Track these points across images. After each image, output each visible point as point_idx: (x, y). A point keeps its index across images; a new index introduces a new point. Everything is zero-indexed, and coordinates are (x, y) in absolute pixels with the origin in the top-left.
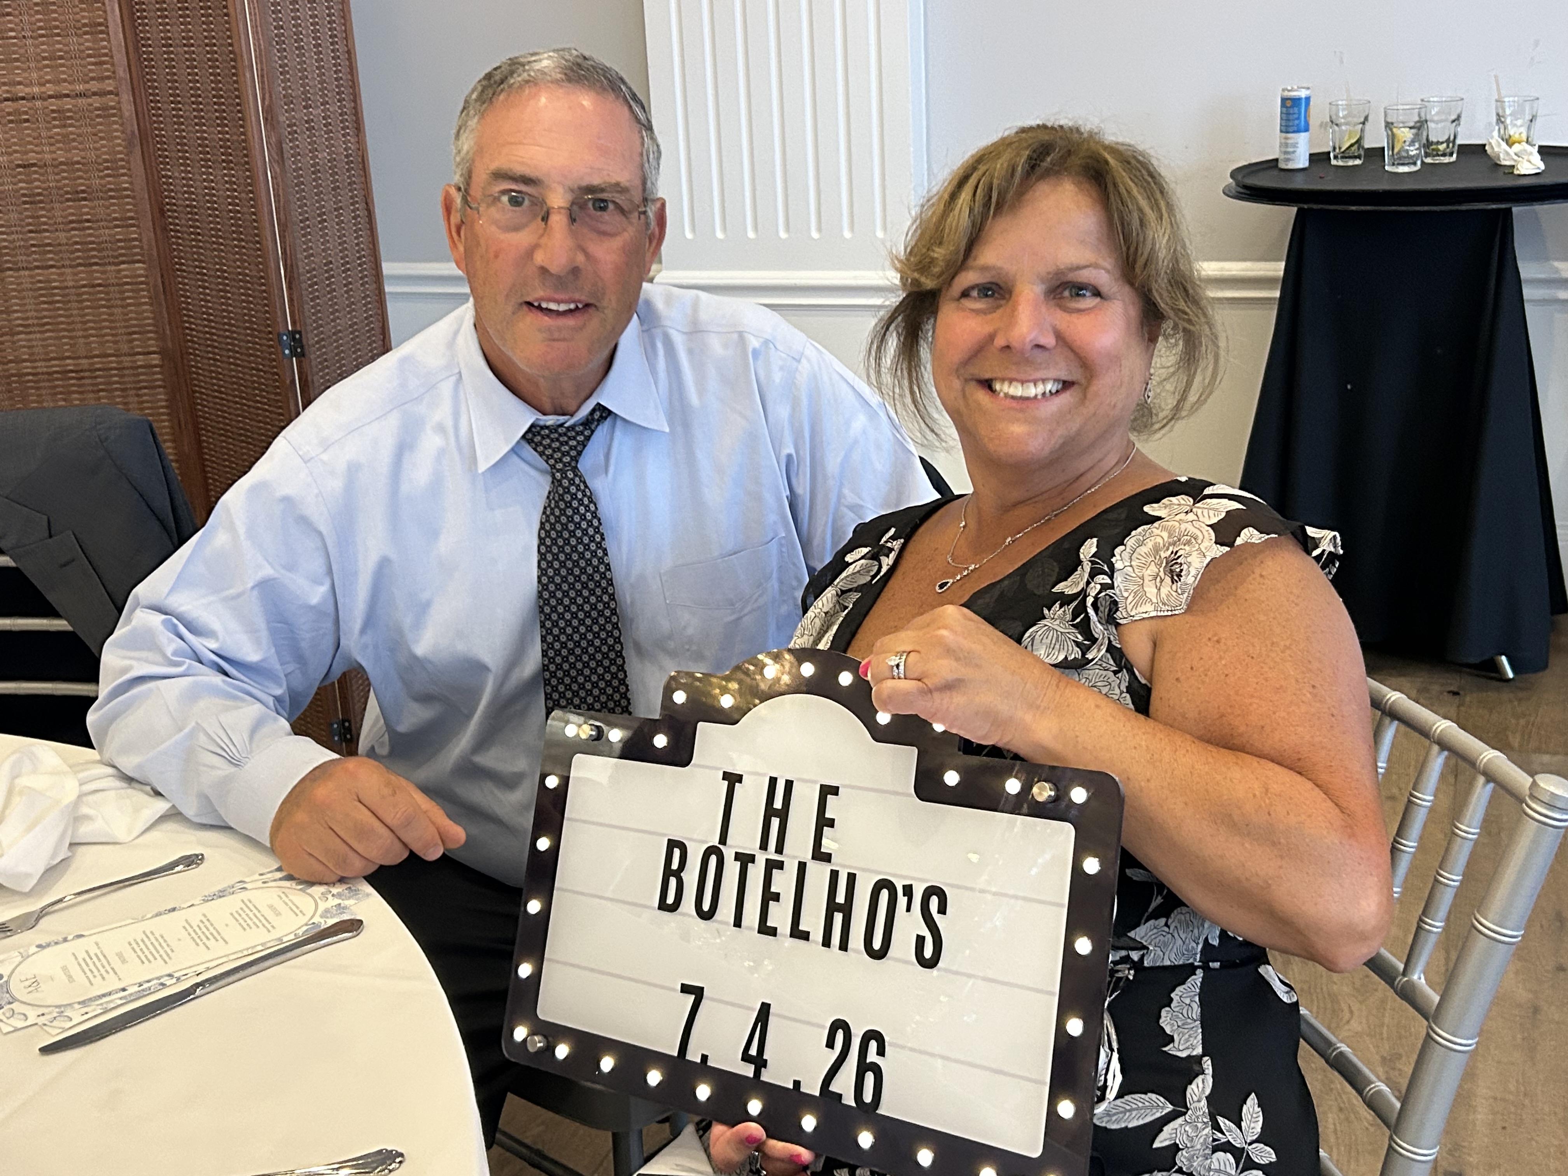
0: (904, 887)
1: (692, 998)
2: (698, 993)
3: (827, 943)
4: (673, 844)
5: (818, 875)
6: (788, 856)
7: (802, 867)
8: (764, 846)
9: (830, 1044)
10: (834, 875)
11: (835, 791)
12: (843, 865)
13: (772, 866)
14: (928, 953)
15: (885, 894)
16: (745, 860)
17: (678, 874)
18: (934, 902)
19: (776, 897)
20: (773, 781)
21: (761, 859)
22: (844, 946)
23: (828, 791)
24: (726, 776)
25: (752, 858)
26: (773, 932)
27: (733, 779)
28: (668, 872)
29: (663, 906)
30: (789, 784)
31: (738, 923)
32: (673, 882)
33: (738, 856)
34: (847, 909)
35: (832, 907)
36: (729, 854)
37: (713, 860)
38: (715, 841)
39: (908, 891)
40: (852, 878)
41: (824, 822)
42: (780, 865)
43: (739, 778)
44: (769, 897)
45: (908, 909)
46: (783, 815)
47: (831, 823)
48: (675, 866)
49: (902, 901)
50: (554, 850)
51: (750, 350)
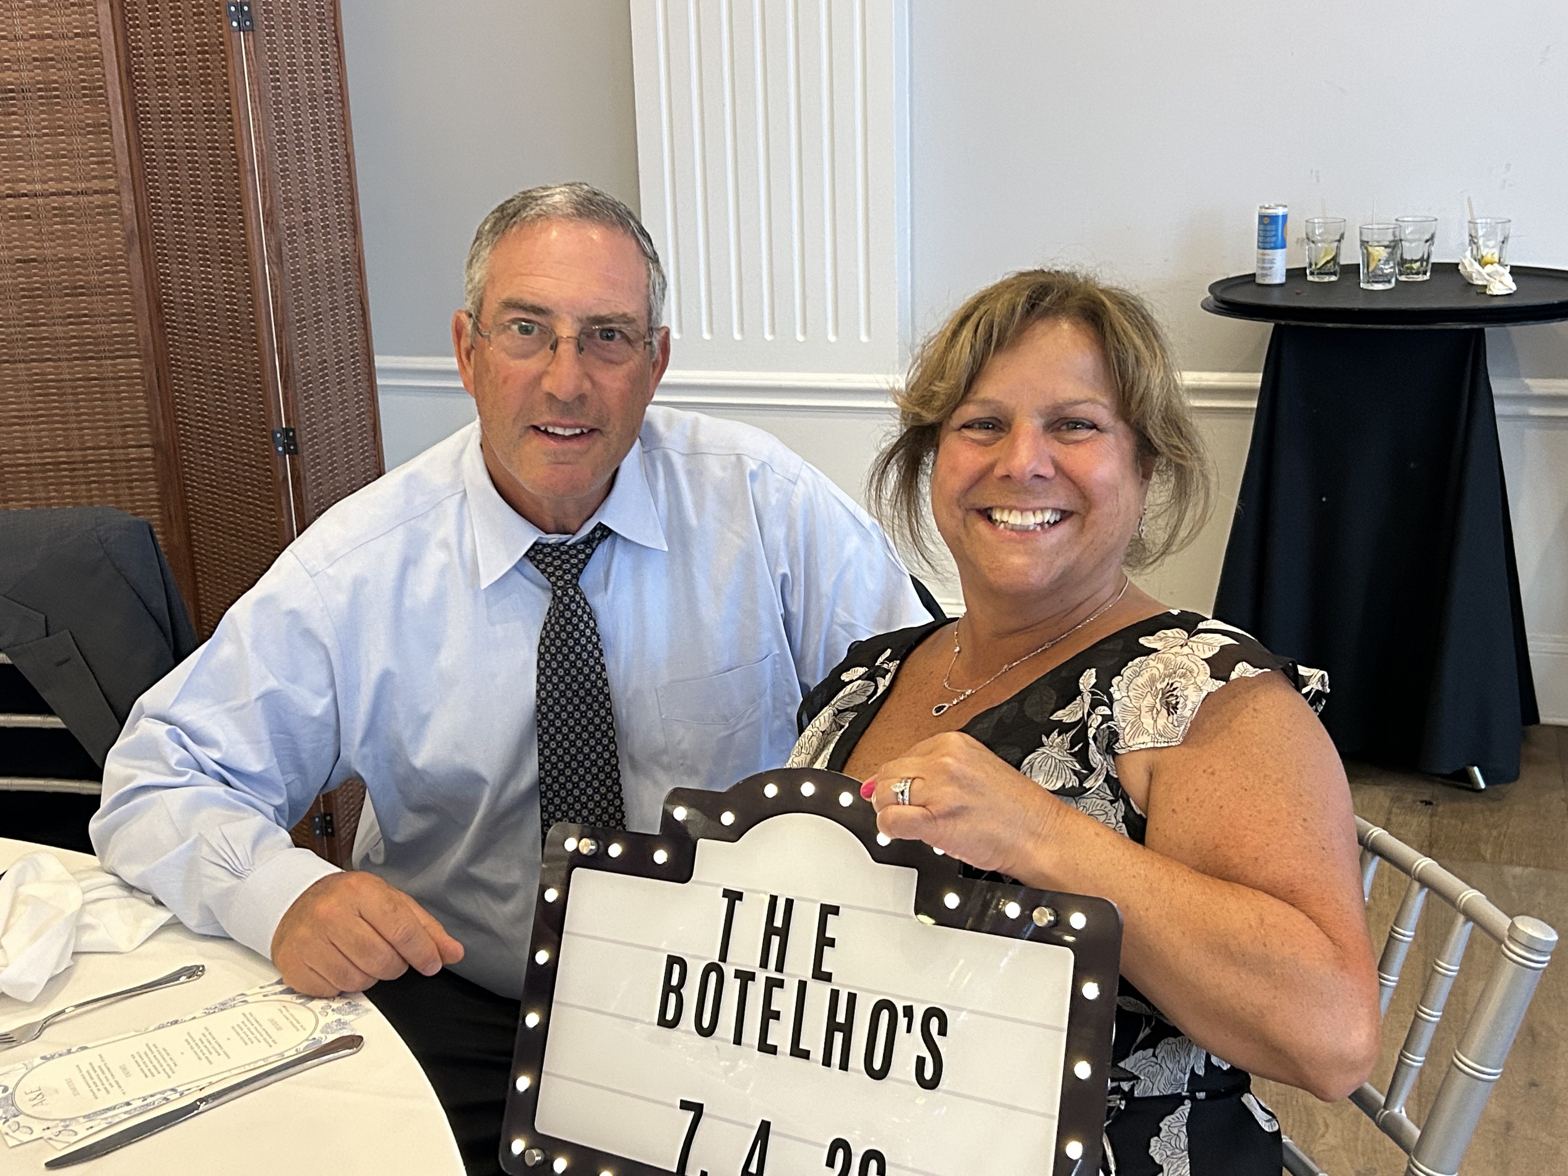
0: (904, 1007)
1: (691, 1115)
2: (697, 1109)
3: (827, 1062)
4: (672, 960)
5: (819, 992)
6: (790, 975)
7: (802, 985)
8: (764, 964)
9: (830, 1163)
10: (835, 994)
11: (835, 910)
12: (843, 984)
13: (773, 984)
14: (928, 1074)
15: (885, 1015)
16: (746, 977)
17: (678, 990)
18: (934, 1023)
19: (777, 1015)
20: (774, 899)
21: (761, 977)
22: (844, 1066)
23: (828, 911)
24: (727, 893)
25: (752, 976)
26: (773, 1050)
27: (733, 897)
28: (668, 988)
29: (663, 1022)
30: (789, 903)
31: (738, 1041)
32: (672, 997)
33: (738, 974)
34: (847, 1029)
35: (832, 1026)
36: (729, 971)
37: (713, 977)
38: (716, 959)
39: (909, 1012)
40: (852, 998)
41: (824, 942)
42: (780, 984)
43: (739, 896)
44: (769, 1014)
45: (909, 1030)
46: (784, 933)
47: (831, 943)
48: (674, 982)
49: (902, 1022)
50: (553, 965)
51: (748, 472)
